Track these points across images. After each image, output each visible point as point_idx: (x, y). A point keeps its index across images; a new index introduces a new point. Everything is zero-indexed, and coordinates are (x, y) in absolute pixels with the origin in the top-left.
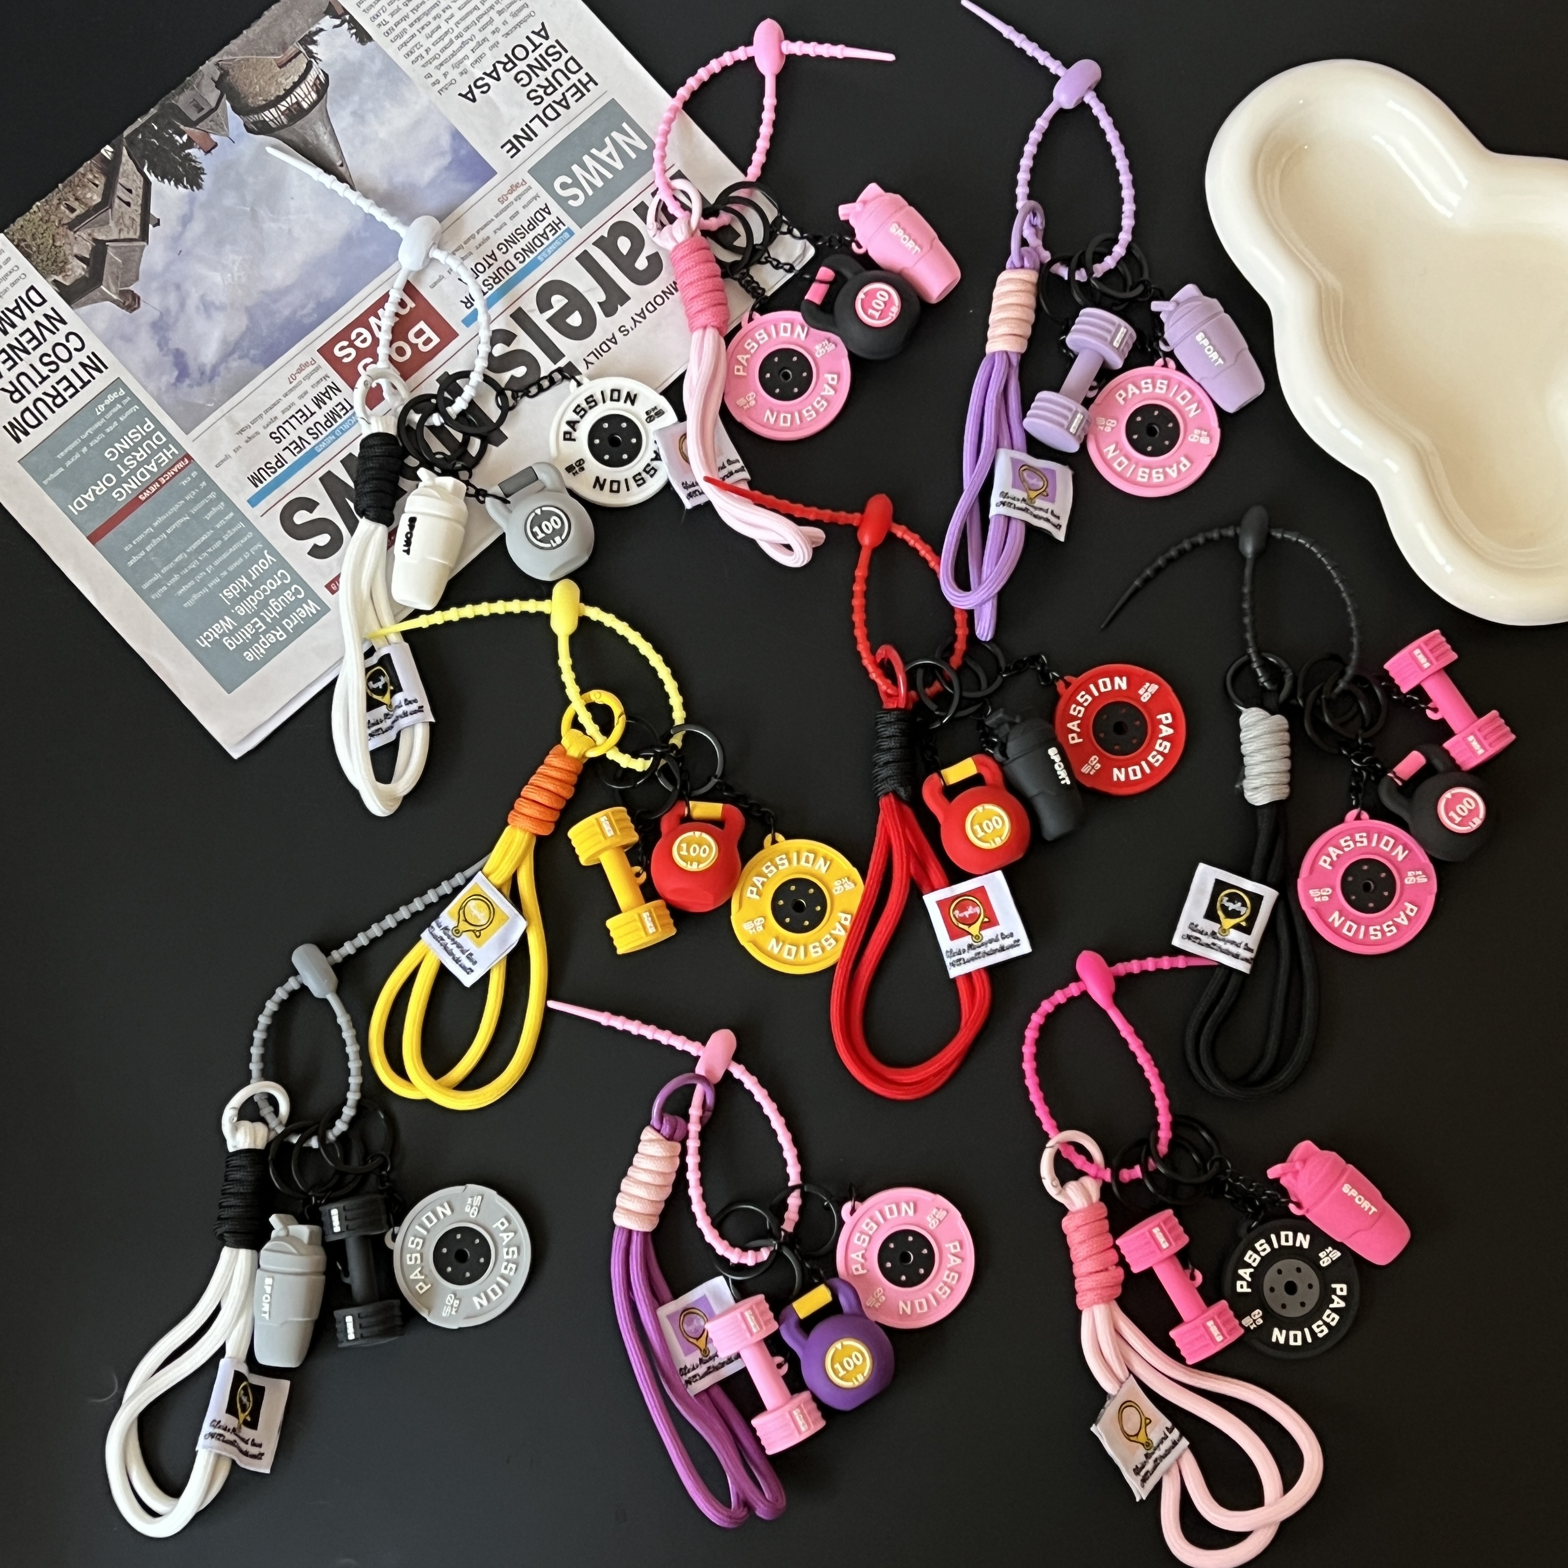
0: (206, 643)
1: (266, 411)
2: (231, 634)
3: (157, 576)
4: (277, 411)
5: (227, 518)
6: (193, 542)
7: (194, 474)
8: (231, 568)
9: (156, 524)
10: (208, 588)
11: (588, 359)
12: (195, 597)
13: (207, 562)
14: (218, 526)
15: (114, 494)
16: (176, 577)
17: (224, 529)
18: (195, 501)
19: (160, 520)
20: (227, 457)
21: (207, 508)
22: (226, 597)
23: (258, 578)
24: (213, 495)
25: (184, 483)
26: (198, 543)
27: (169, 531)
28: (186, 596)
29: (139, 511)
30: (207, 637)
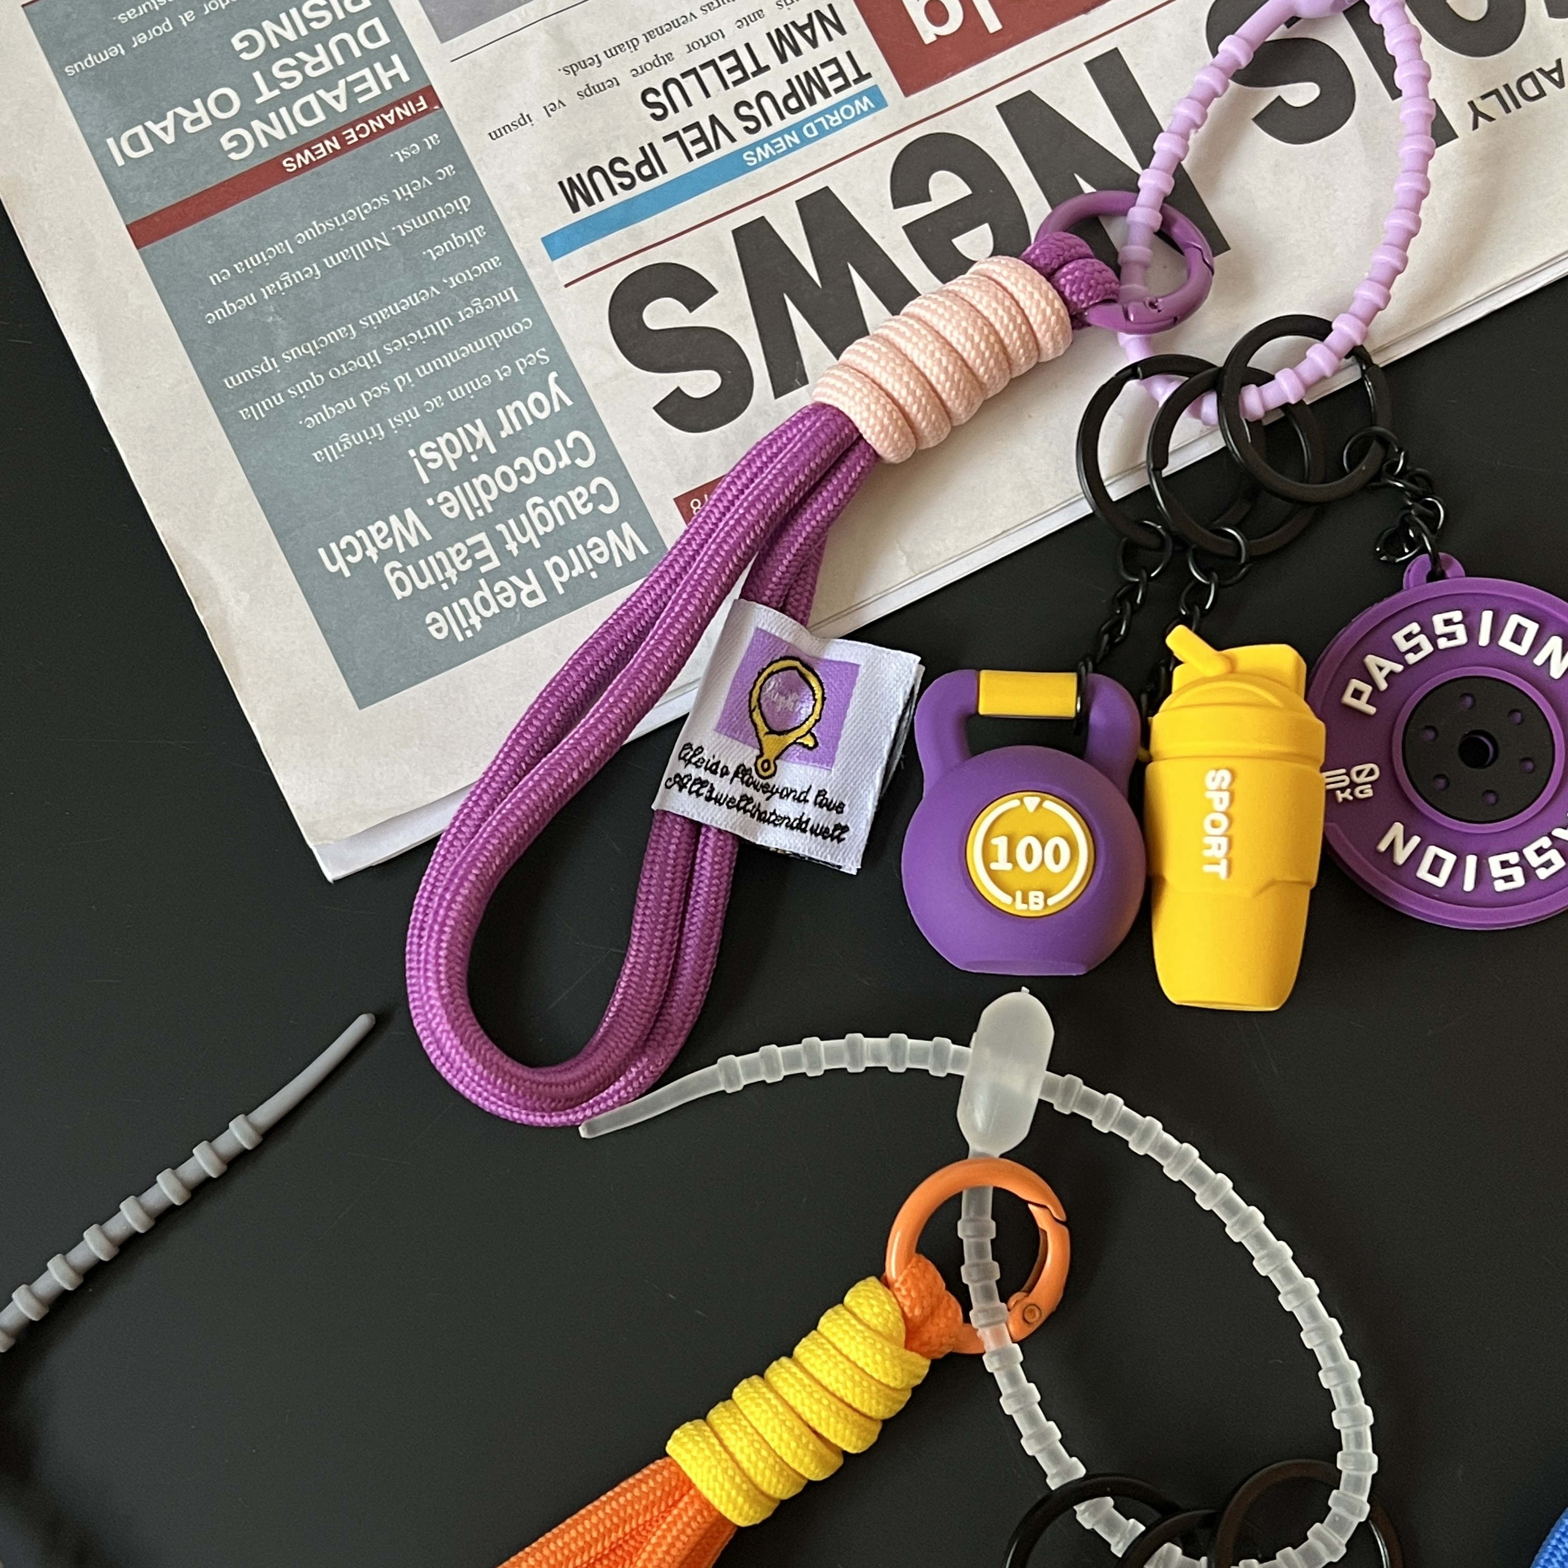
0: (341, 563)
1: (649, 36)
2: (411, 556)
3: (269, 365)
4: (675, 41)
5: (482, 268)
6: (380, 304)
7: (432, 140)
8: (456, 394)
9: (305, 236)
10: (386, 427)
11: (1481, 106)
12: (347, 440)
13: (404, 361)
14: (454, 282)
15: (224, 140)
16: (314, 380)
17: (465, 293)
18: (416, 206)
19: (317, 228)
20: (525, 119)
21: (438, 232)
22: (424, 462)
23: (515, 436)
24: (463, 203)
25: (401, 155)
26: (395, 309)
27: (330, 262)
28: (324, 435)
29: (273, 194)
30: (350, 549)
